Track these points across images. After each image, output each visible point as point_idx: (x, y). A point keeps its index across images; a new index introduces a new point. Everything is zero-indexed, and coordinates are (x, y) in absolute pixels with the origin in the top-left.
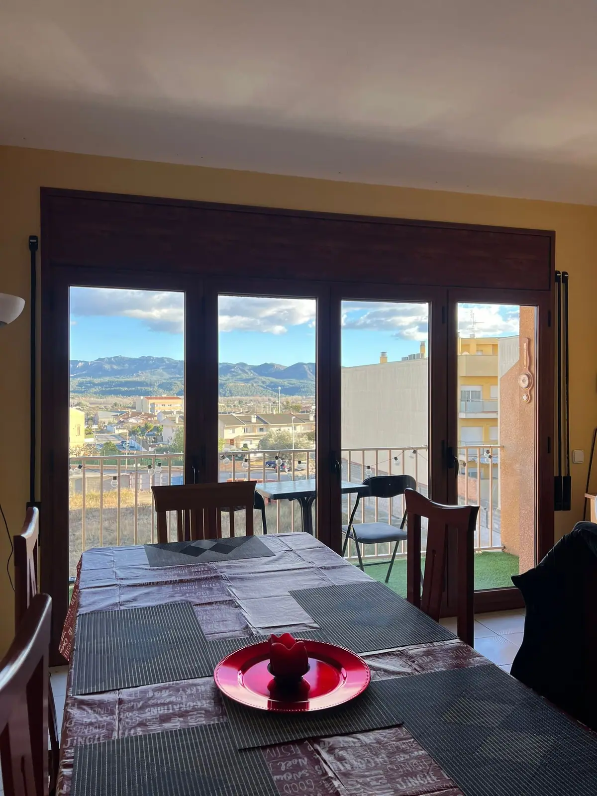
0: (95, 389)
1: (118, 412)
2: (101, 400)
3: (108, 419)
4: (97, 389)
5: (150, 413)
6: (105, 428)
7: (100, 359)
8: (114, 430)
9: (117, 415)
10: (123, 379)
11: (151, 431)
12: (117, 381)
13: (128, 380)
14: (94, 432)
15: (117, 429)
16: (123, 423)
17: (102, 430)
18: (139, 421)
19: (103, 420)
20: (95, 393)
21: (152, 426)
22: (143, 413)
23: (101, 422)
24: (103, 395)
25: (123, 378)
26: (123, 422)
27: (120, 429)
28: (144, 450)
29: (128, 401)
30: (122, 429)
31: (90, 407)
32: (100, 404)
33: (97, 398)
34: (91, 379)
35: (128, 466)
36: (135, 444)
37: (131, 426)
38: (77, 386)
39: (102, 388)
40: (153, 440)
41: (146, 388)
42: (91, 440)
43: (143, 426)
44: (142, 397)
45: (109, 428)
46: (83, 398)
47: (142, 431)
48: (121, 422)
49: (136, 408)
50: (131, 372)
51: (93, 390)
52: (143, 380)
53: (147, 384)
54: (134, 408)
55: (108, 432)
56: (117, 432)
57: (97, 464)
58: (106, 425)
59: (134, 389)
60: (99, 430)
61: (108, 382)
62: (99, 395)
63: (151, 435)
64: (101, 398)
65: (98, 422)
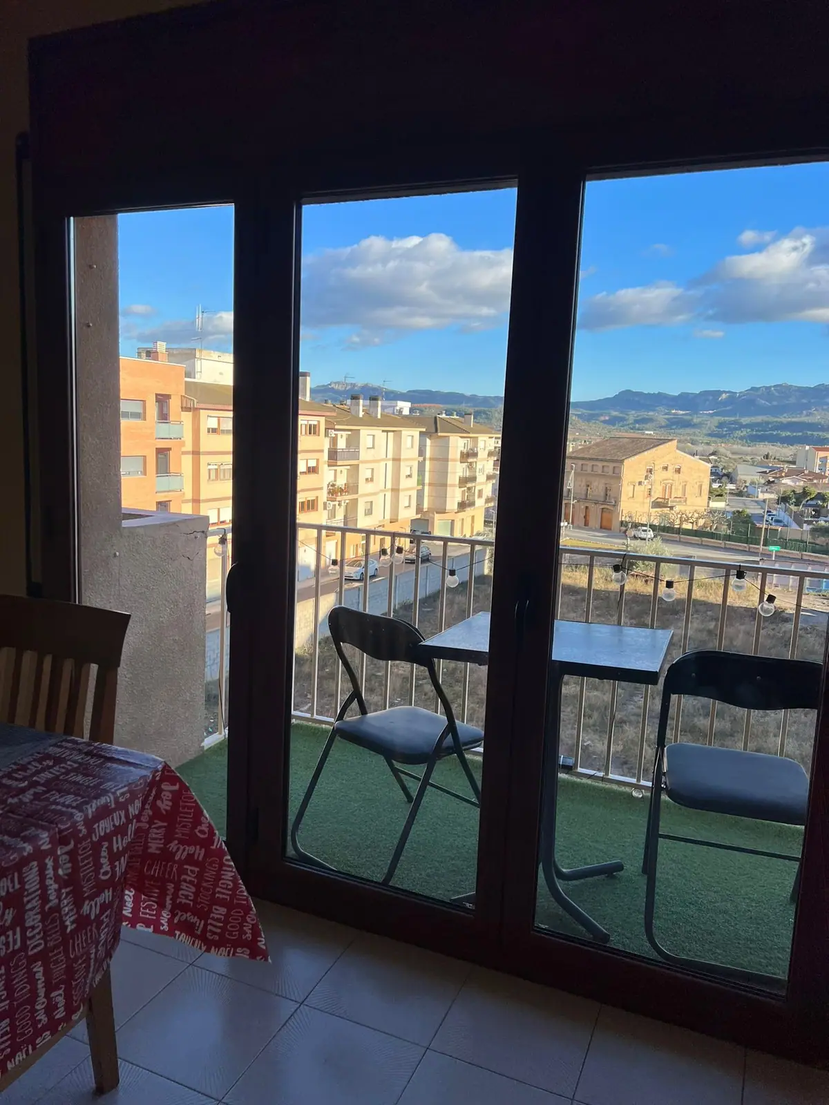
0: (742, 432)
1: (768, 467)
2: (750, 448)
3: (752, 477)
4: (744, 433)
5: (818, 471)
6: (745, 490)
7: (753, 389)
8: (758, 494)
9: (765, 472)
10: (785, 419)
11: (811, 499)
12: (776, 422)
13: (794, 420)
14: (726, 493)
15: (761, 492)
16: (772, 485)
17: (741, 492)
18: (797, 483)
19: (743, 477)
20: (742, 438)
21: (815, 491)
22: (806, 472)
23: (740, 480)
24: (752, 441)
25: (785, 417)
26: (773, 482)
27: (767, 492)
28: (795, 526)
29: (787, 451)
30: (769, 492)
31: (730, 458)
32: (747, 455)
33: (743, 445)
34: (737, 418)
35: (765, 548)
36: (784, 517)
37: (782, 489)
38: (716, 427)
39: (752, 430)
40: (813, 513)
41: (820, 433)
42: (719, 505)
43: (799, 491)
44: (807, 448)
45: (750, 490)
46: (723, 445)
47: (797, 499)
48: (769, 482)
49: (797, 463)
50: (800, 408)
51: (738, 433)
52: (817, 421)
53: (823, 426)
54: (794, 463)
55: (748, 496)
56: (761, 496)
57: (720, 540)
58: (747, 484)
59: (800, 434)
60: (736, 491)
61: (762, 423)
62: (746, 442)
63: (810, 506)
64: (749, 446)
65: (736, 480)
